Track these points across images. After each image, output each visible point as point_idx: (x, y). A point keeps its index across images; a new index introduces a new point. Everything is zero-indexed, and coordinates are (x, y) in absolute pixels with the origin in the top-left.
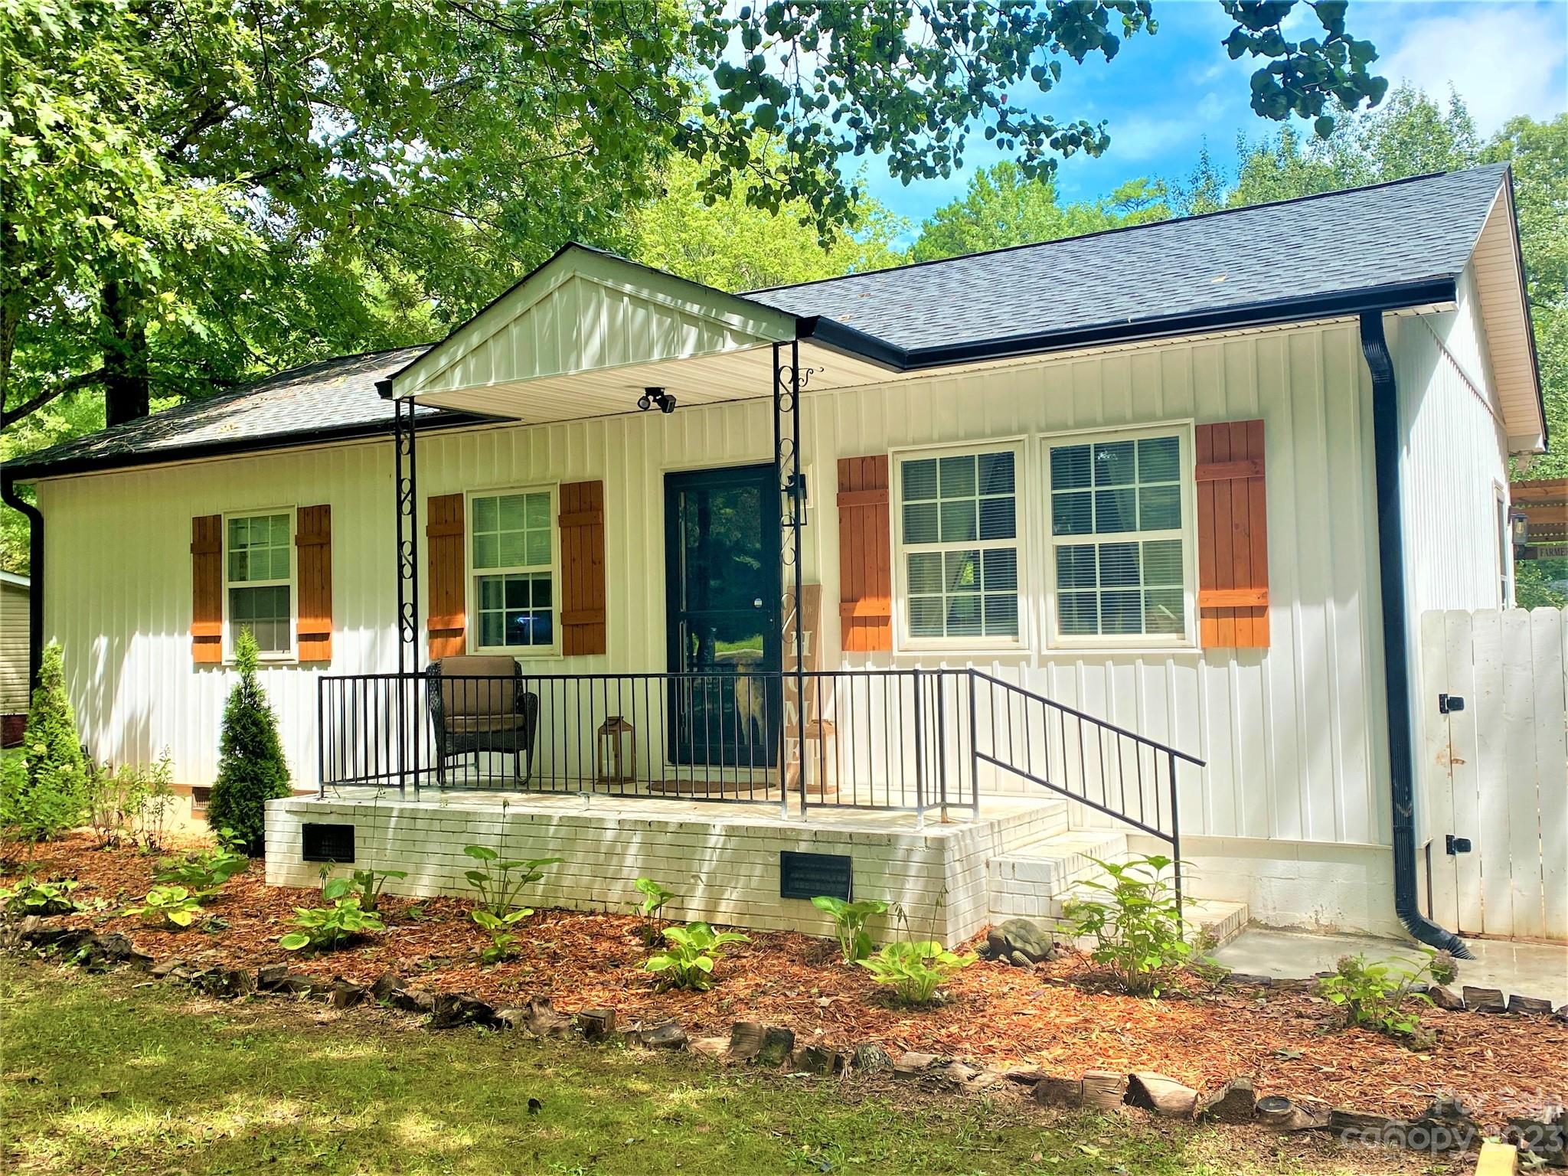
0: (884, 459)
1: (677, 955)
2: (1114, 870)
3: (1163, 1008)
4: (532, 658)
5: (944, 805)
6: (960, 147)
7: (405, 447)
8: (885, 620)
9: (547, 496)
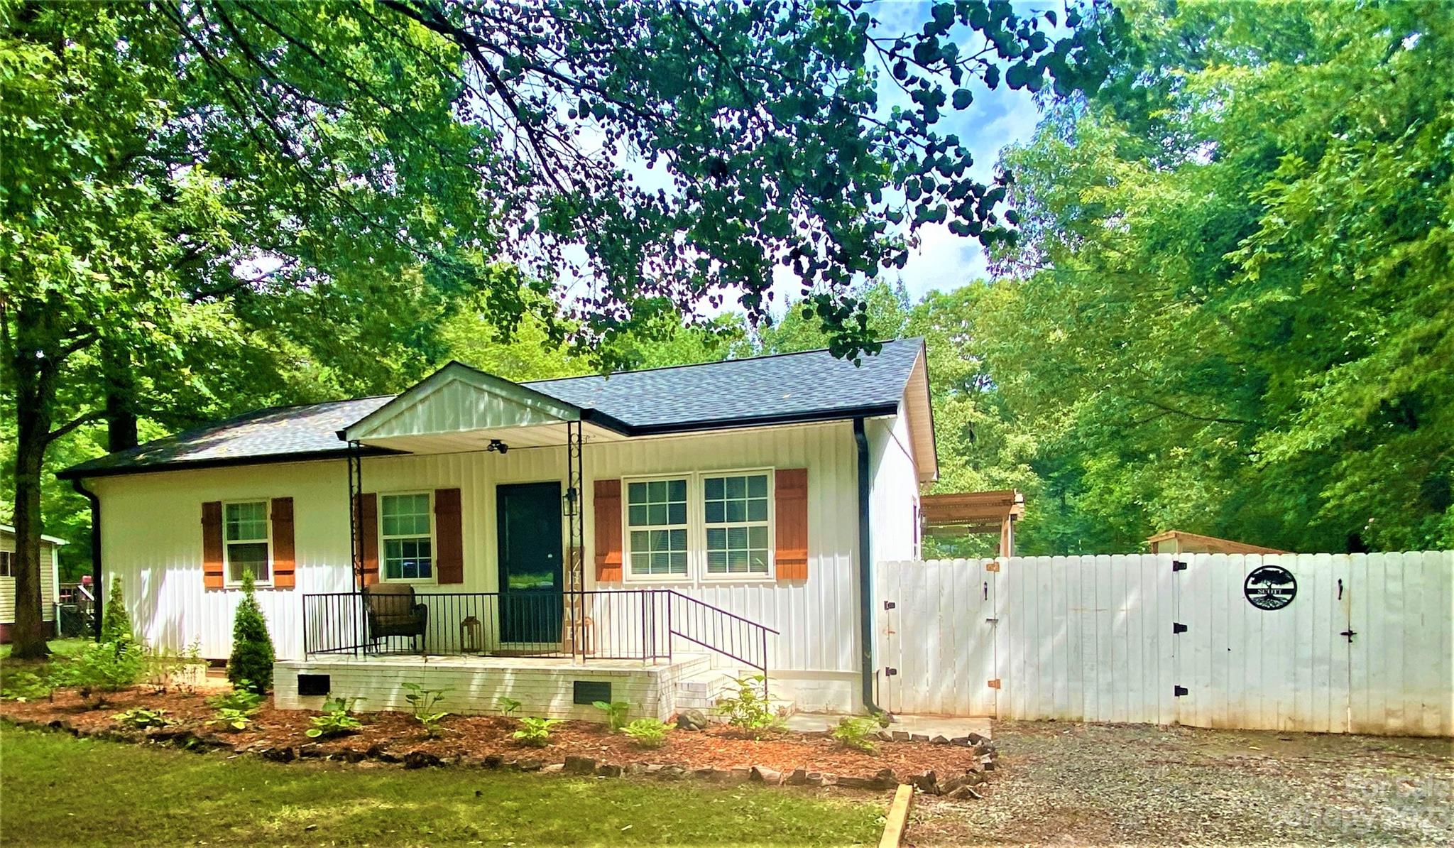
0: (619, 482)
1: (528, 731)
2: (740, 682)
3: (762, 743)
4: (421, 585)
5: (655, 657)
6: (673, 331)
7: (355, 468)
8: (619, 566)
9: (427, 496)
